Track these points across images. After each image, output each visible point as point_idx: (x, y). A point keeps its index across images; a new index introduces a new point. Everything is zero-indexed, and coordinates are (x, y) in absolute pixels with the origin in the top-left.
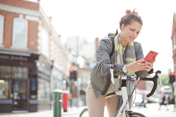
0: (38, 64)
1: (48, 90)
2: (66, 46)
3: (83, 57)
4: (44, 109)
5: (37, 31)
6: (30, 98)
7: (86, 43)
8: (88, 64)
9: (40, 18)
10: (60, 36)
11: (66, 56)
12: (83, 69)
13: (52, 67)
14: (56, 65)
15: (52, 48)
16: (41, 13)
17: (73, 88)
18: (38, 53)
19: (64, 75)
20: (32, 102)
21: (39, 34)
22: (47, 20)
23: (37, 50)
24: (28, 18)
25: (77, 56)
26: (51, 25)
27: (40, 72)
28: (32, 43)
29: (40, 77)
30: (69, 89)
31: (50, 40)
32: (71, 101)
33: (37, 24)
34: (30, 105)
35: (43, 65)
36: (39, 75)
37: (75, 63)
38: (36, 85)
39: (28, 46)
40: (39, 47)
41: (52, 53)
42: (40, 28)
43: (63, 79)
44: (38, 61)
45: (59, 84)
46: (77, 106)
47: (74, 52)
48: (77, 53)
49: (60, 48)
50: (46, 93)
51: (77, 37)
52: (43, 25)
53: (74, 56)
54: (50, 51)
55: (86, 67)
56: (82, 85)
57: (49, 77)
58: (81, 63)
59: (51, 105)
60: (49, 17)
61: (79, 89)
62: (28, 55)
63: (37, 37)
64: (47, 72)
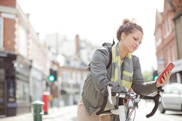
0: (16, 65)
1: (27, 90)
2: (45, 44)
3: (64, 55)
4: (23, 112)
5: (14, 29)
6: (8, 102)
7: (66, 40)
8: (68, 62)
9: (17, 16)
10: (38, 34)
11: (45, 55)
12: (64, 68)
13: (30, 67)
14: (35, 65)
15: (30, 47)
16: (17, 10)
17: (54, 88)
18: (16, 53)
19: (43, 75)
20: (10, 105)
21: (16, 33)
22: (24, 17)
23: (14, 50)
24: (3, 15)
25: (56, 54)
26: (29, 23)
27: (18, 73)
28: (9, 43)
29: (18, 79)
30: (49, 89)
31: (28, 39)
32: (51, 102)
33: (13, 22)
34: (8, 108)
35: (21, 66)
36: (17, 76)
37: (55, 62)
38: (15, 87)
39: (4, 46)
40: (16, 47)
41: (30, 52)
42: (17, 26)
43: (43, 79)
44: (16, 61)
45: (38, 84)
46: (58, 106)
47: (53, 50)
48: (57, 50)
49: (39, 46)
50: (24, 93)
51: (57, 34)
52: (20, 22)
53: (54, 54)
54: (28, 50)
55: (66, 65)
56: (62, 85)
57: (28, 77)
58: (61, 61)
59: (30, 107)
60: (26, 14)
61: (60, 88)
62: (5, 55)
63: (14, 36)
64: (26, 73)
